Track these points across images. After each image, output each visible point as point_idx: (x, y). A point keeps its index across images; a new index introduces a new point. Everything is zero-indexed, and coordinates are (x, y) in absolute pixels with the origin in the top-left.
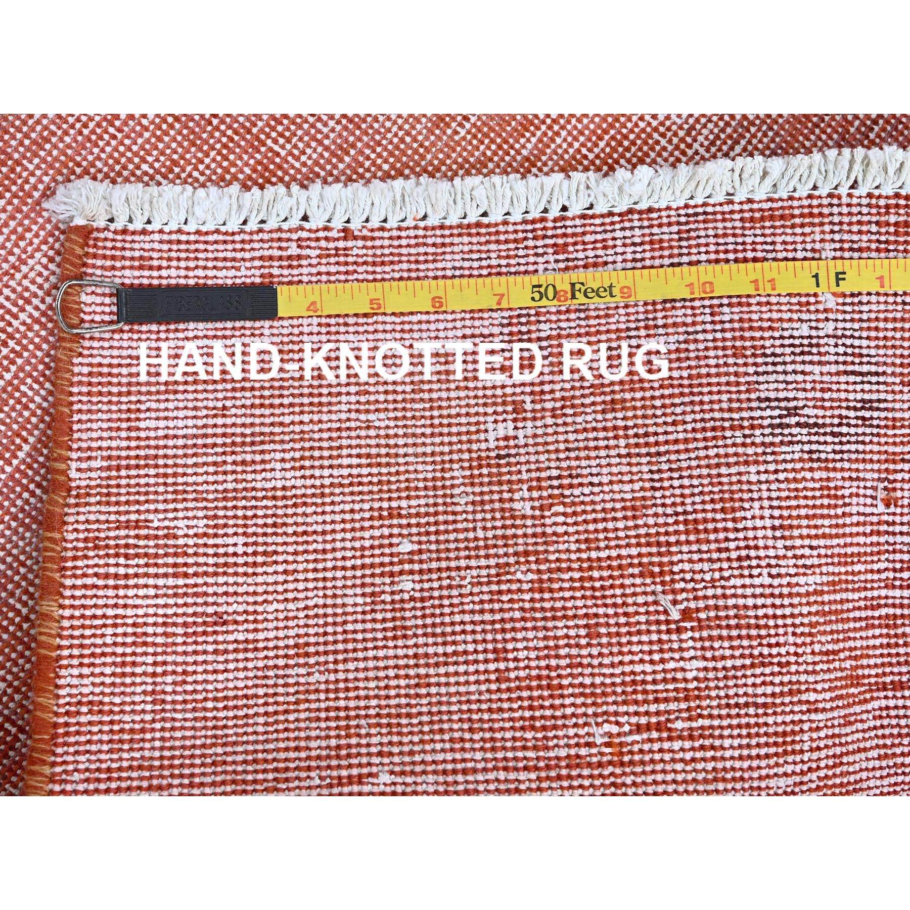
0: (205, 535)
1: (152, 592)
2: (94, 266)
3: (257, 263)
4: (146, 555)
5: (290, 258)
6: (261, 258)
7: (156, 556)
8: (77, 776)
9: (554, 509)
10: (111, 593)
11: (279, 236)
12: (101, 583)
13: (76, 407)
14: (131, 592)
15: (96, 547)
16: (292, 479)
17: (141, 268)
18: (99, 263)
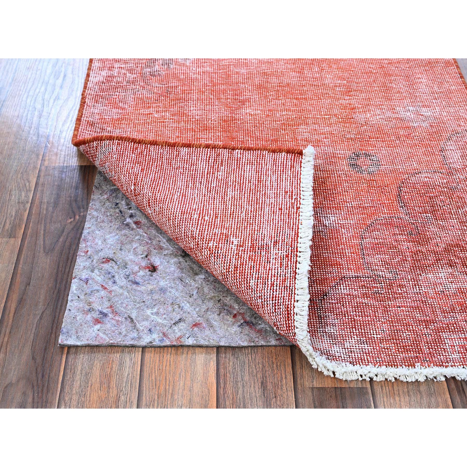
0: (217, 178)
1: (204, 167)
2: (292, 156)
3: (291, 190)
4: (214, 166)
5: (292, 196)
6: (292, 191)
7: (213, 168)
8: (162, 151)
9: (209, 252)
10: (205, 158)
11: (298, 194)
12: (208, 156)
13: (255, 151)
14: (205, 162)
15: (217, 155)
16: (229, 196)
17: (291, 166)
18: (293, 157)
